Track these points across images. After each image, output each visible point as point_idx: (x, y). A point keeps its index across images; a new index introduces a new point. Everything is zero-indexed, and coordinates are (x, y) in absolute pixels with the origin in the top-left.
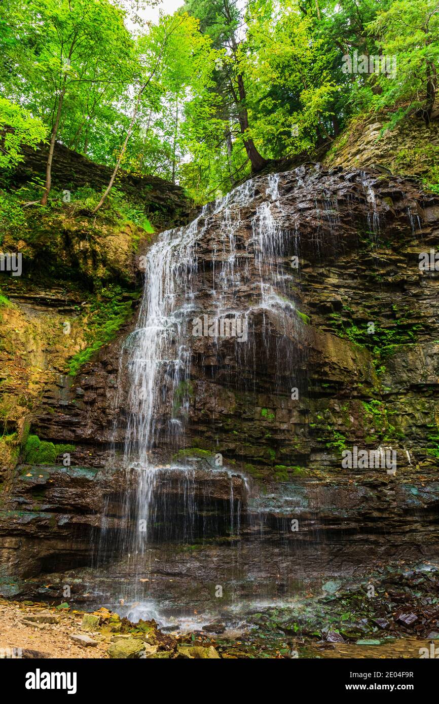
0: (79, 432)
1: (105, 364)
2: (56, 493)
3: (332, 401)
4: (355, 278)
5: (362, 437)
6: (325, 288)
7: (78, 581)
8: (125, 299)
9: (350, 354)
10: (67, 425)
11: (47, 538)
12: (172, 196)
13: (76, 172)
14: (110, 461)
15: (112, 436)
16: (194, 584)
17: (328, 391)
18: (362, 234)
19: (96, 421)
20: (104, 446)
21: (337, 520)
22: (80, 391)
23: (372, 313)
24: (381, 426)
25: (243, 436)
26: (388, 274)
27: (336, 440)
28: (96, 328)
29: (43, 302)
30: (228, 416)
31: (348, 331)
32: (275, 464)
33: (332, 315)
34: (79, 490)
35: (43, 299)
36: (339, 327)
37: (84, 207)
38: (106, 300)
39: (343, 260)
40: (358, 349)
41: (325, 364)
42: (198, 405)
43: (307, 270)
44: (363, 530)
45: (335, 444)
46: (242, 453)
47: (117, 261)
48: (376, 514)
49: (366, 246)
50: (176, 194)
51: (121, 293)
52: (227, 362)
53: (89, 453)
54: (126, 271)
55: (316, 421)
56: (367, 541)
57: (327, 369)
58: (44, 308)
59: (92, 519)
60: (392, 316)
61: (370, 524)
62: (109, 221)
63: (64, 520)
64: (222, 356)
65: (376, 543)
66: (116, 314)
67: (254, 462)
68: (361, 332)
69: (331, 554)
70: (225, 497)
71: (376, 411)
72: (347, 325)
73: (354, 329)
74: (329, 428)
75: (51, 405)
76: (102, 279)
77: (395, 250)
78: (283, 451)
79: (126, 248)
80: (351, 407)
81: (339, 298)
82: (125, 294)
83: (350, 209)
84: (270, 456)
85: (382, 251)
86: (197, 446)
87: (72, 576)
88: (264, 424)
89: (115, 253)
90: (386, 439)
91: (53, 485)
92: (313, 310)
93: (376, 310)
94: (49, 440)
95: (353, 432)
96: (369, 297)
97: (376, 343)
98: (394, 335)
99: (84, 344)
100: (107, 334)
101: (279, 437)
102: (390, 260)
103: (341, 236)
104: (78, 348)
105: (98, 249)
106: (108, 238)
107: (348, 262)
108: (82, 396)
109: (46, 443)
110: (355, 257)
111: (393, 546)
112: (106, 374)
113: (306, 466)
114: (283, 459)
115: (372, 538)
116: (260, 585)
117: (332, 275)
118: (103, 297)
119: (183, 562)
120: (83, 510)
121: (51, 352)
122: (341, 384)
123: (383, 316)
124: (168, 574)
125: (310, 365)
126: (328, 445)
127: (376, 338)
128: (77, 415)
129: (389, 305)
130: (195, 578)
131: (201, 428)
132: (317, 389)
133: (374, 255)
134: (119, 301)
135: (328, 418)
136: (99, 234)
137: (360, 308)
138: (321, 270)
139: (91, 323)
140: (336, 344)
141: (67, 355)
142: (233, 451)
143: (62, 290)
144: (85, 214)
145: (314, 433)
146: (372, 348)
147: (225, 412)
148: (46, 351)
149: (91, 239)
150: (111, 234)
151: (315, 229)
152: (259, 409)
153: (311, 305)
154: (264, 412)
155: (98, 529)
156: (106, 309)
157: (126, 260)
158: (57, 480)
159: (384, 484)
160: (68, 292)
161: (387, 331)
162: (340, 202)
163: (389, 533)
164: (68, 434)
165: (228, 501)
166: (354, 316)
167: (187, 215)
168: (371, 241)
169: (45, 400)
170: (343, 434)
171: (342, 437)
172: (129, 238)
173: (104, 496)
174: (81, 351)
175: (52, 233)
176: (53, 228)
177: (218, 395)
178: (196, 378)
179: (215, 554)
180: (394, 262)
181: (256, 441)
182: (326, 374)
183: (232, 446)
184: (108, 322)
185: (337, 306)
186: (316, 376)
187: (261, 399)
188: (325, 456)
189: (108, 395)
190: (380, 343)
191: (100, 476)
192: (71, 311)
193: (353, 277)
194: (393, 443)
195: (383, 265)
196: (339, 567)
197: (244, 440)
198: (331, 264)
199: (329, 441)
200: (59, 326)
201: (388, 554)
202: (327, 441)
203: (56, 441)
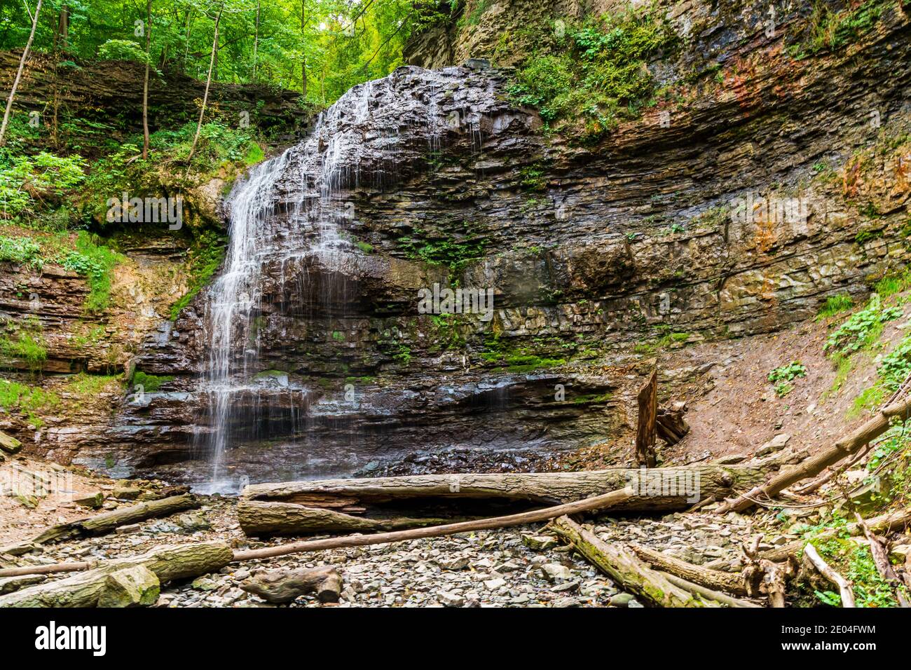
0: (176, 365)
1: (196, 309)
2: (158, 411)
3: (399, 320)
4: (428, 198)
5: (426, 348)
6: (397, 213)
7: (182, 469)
8: (220, 244)
9: (420, 273)
10: (166, 362)
11: (152, 442)
12: (290, 105)
13: (186, 100)
14: (201, 386)
15: (201, 368)
16: (268, 468)
17: (395, 310)
18: (428, 156)
19: (188, 356)
20: (195, 375)
21: (381, 418)
22: (176, 334)
23: (445, 231)
24: (447, 336)
25: (315, 356)
26: (458, 191)
27: (402, 352)
28: (197, 274)
29: (155, 252)
30: (300, 342)
31: (421, 251)
32: (346, 376)
33: (401, 240)
34: (174, 409)
35: (155, 249)
36: (409, 249)
37: (177, 158)
38: (205, 246)
39: (413, 183)
40: (432, 267)
41: (387, 289)
42: (270, 337)
43: (378, 198)
44: (406, 424)
45: (401, 356)
46: (315, 370)
47: (208, 211)
48: (414, 411)
49: (433, 167)
50: (294, 102)
51: (216, 239)
52: (291, 299)
53: (184, 382)
54: (216, 219)
55: (382, 338)
56: (408, 432)
57: (389, 292)
58: (158, 257)
59: (184, 428)
60: (463, 232)
61: (409, 419)
62: (203, 169)
63: (165, 429)
64: (288, 294)
65: (415, 433)
66: (214, 258)
67: (327, 376)
68: (435, 250)
69: (378, 443)
70: (287, 407)
71: (443, 323)
72: (419, 246)
73: (430, 249)
74: (395, 343)
75: (152, 347)
76: (198, 228)
77: (465, 167)
78: (353, 365)
79: (215, 196)
80: (418, 323)
81: (407, 222)
82: (220, 240)
83: (411, 134)
84: (342, 370)
85: (450, 170)
86: (273, 368)
87: (180, 467)
88: (335, 344)
89: (205, 203)
90: (450, 347)
91: (155, 407)
92: (385, 236)
93: (449, 227)
94: (154, 374)
95: (418, 344)
96: (442, 215)
97: (451, 258)
98: (466, 250)
99: (186, 290)
100: (204, 280)
101: (350, 354)
102: (459, 177)
103: (404, 163)
104: (180, 294)
105: (191, 200)
106: (200, 188)
107: (417, 185)
108: (178, 338)
109: (150, 377)
110: (424, 178)
111: (430, 434)
112: (196, 317)
113: (376, 375)
114: (354, 372)
115: (412, 429)
116: (316, 467)
117: (403, 199)
118: (201, 243)
119: (262, 453)
120: (179, 422)
121: (157, 301)
122: (406, 303)
123: (458, 232)
124: (251, 463)
125: (370, 291)
126: (394, 357)
127: (450, 254)
128: (174, 353)
129: (460, 222)
130: (269, 464)
131: (277, 354)
132: (383, 310)
133: (441, 175)
134: (216, 246)
135: (395, 334)
136: (191, 185)
137: (434, 227)
138: (390, 197)
139: (192, 270)
140: (400, 268)
141: (169, 302)
142: (306, 369)
143: (171, 238)
144: (180, 164)
145: (381, 348)
146: (449, 264)
147: (296, 339)
148: (152, 301)
149: (183, 192)
150: (201, 182)
151: (375, 162)
152: (329, 333)
153: (382, 232)
154: (335, 334)
155: (191, 435)
156: (205, 254)
157: (215, 208)
158: (158, 403)
159: (427, 388)
160: (176, 239)
161: (459, 247)
162: (402, 129)
163: (427, 425)
164: (166, 368)
165: (290, 409)
166: (427, 237)
167: (305, 126)
168: (439, 161)
169: (146, 345)
170: (408, 346)
171: (408, 349)
172: (220, 182)
173: (194, 412)
174: (182, 297)
175: (150, 191)
176: (150, 185)
177: (288, 326)
178: (269, 314)
179: (285, 447)
180: (464, 178)
181: (327, 359)
182: (390, 297)
183: (305, 365)
184: (206, 267)
185: (407, 230)
186: (381, 300)
187: (331, 323)
188: (390, 366)
189: (196, 335)
190: (456, 258)
191: (190, 398)
192: (179, 257)
193: (424, 198)
194: (455, 350)
195: (453, 183)
196: (386, 452)
197: (318, 359)
198: (402, 188)
199: (395, 354)
200: (167, 274)
201: (425, 440)
202: (392, 354)
203: (159, 375)
